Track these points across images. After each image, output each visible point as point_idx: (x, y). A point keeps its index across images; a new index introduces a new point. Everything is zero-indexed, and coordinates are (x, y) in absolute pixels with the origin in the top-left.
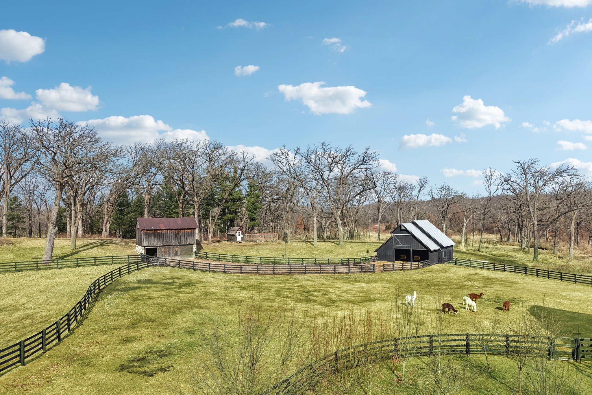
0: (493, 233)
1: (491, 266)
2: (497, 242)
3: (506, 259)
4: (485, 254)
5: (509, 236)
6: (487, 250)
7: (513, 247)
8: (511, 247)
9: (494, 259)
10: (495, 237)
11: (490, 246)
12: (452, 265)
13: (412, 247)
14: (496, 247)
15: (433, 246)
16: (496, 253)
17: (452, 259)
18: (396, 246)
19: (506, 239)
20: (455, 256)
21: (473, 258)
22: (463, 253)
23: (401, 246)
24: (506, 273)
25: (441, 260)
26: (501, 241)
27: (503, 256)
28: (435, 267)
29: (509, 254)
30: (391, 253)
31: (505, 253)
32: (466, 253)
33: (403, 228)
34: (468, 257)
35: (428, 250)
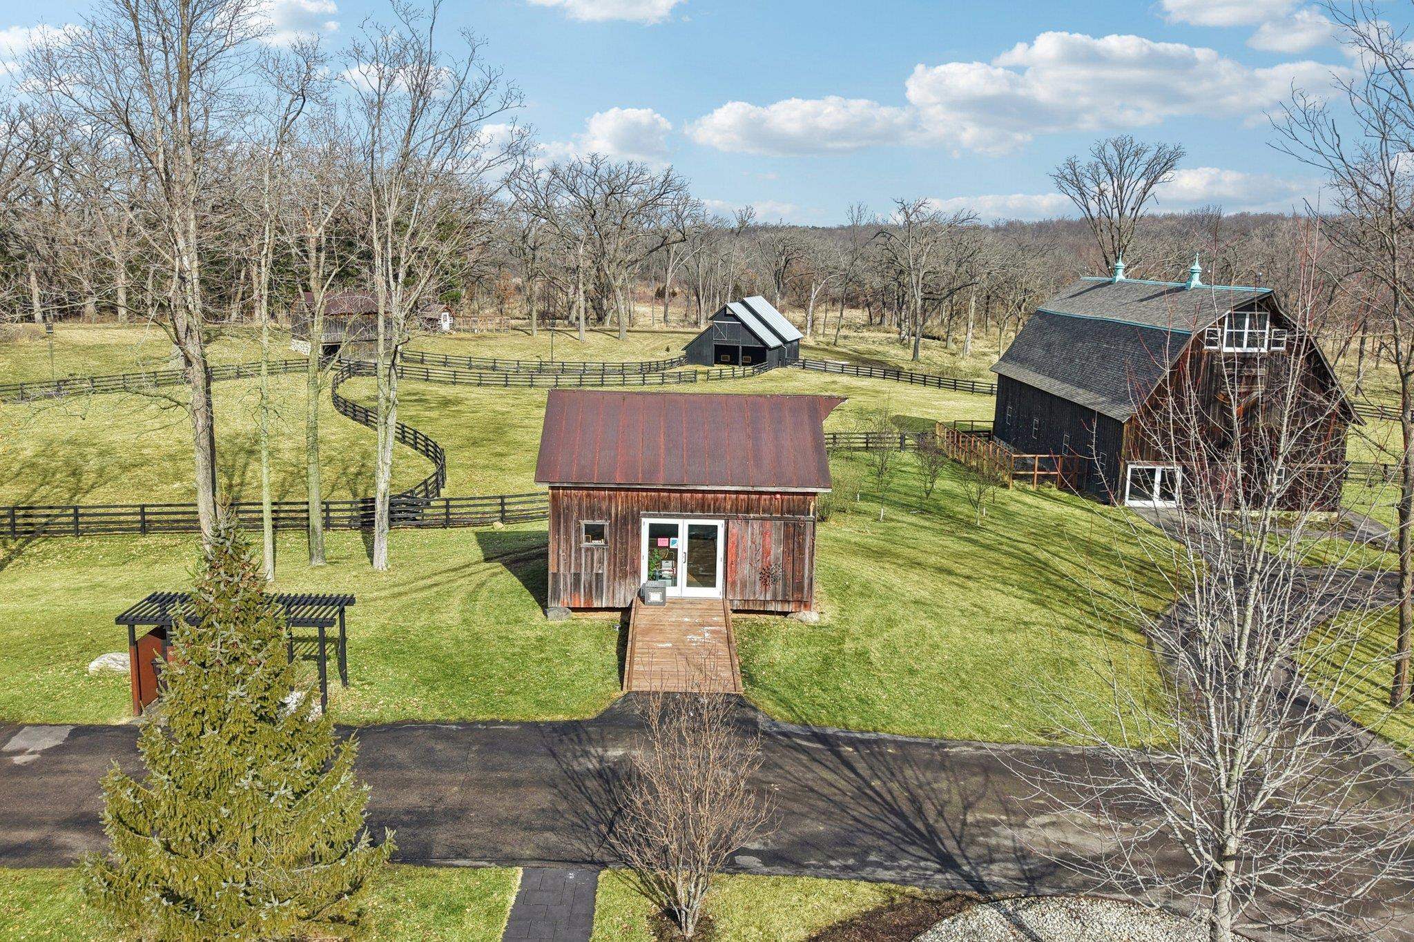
0: (856, 307)
1: (854, 370)
2: (864, 326)
3: (875, 358)
4: (844, 350)
5: (883, 316)
6: (847, 342)
7: (888, 335)
8: (885, 335)
9: (857, 359)
10: (860, 315)
11: (852, 334)
12: (797, 369)
13: (741, 342)
14: (861, 335)
15: (773, 342)
16: (862, 347)
17: (797, 360)
18: (716, 341)
19: (878, 319)
20: (803, 354)
21: (828, 358)
22: (811, 348)
23: (726, 340)
24: (873, 379)
25: (783, 363)
26: (869, 324)
27: (869, 353)
28: (774, 372)
29: (880, 349)
30: (709, 352)
31: (873, 347)
32: (816, 349)
33: (728, 312)
34: (820, 355)
35: (766, 347)
